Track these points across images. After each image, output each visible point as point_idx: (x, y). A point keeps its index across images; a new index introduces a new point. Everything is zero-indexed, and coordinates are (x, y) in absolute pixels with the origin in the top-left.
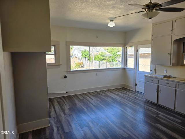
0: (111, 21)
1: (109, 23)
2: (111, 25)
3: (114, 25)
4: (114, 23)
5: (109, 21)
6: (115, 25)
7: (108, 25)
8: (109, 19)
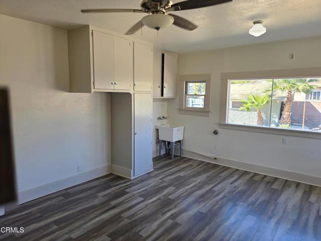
0: (255, 23)
1: (251, 28)
2: (258, 31)
3: (264, 31)
4: (264, 27)
5: (251, 23)
6: (267, 30)
7: (250, 33)
8: (251, 18)
